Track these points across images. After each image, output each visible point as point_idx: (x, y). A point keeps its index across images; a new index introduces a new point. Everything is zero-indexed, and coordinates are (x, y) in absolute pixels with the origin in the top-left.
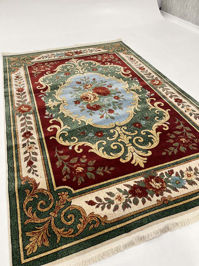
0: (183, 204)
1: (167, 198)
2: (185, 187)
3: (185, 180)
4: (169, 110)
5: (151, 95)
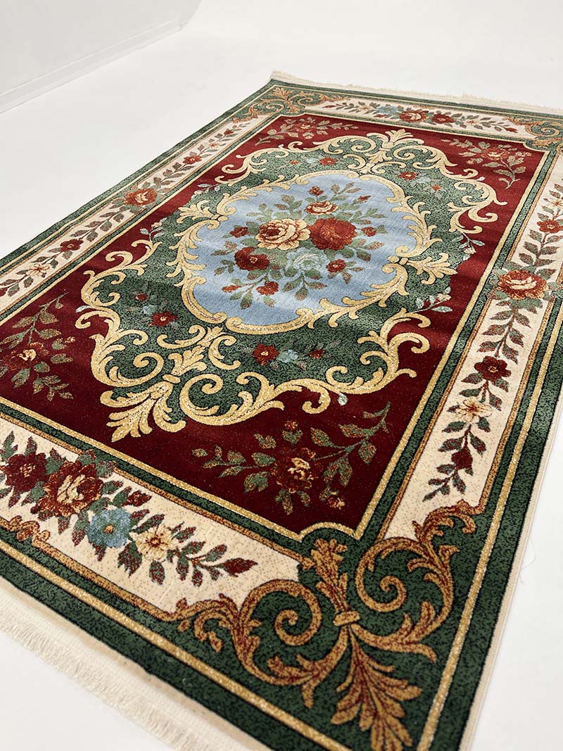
0: (36, 573)
1: (36, 532)
2: (101, 551)
3: (129, 541)
4: (413, 374)
5: (435, 309)
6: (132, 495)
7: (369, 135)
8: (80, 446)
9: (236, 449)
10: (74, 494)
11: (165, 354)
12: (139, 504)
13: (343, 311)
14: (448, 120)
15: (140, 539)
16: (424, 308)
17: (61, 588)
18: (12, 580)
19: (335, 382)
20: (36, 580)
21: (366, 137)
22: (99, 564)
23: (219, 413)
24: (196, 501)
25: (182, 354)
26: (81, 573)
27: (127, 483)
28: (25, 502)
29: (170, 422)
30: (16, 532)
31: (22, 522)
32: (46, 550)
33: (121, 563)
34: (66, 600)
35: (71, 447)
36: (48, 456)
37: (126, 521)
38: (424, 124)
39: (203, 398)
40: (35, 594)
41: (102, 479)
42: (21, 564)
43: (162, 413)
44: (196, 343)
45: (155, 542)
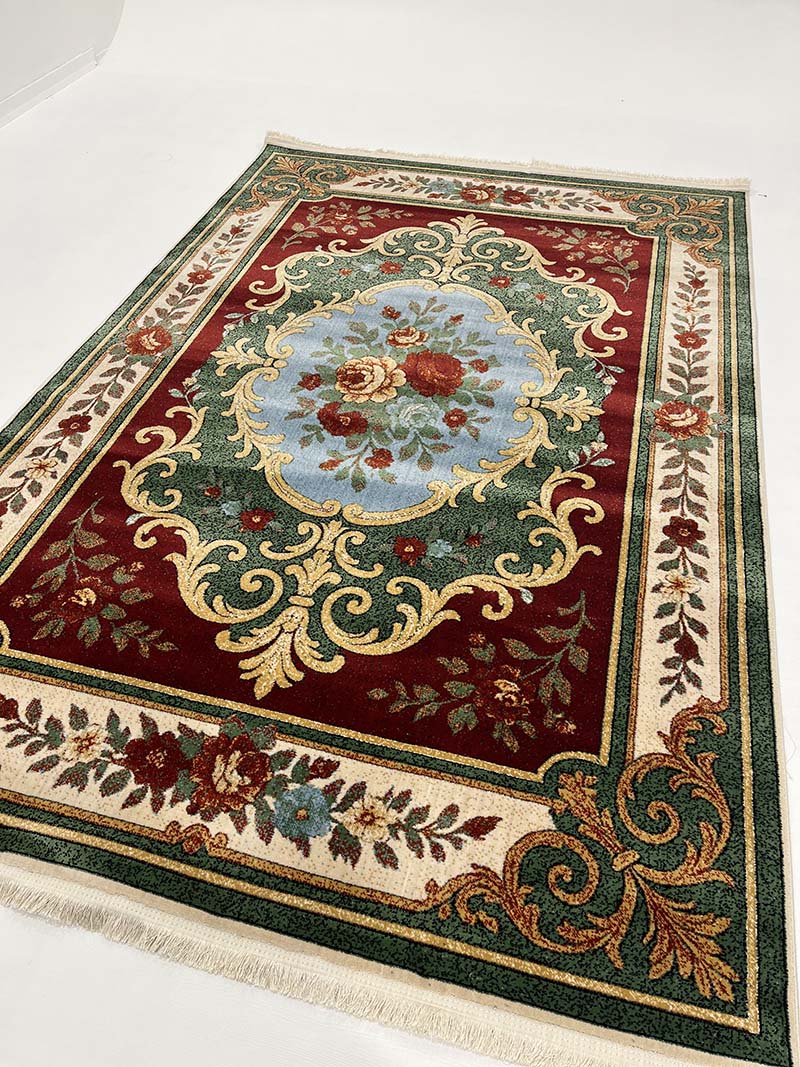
0: (232, 890)
1: (207, 838)
2: (304, 846)
3: (334, 825)
4: (597, 551)
5: (594, 463)
6: (314, 766)
7: (431, 224)
8: (216, 713)
9: (423, 681)
10: (235, 778)
11: (280, 567)
12: (328, 775)
13: (486, 479)
14: (525, 199)
15: (347, 818)
16: (580, 463)
17: (273, 902)
18: (203, 906)
19: (509, 575)
20: (235, 899)
21: (428, 227)
22: (306, 860)
23: (381, 638)
24: (398, 757)
25: (301, 565)
26: (289, 877)
27: (301, 751)
28: (174, 802)
29: (322, 659)
30: (180, 843)
31: (182, 829)
32: (231, 857)
33: (335, 854)
34: (286, 914)
35: (205, 716)
36: (177, 734)
37: (320, 800)
38: (496, 206)
39: (353, 621)
40: (241, 917)
41: (266, 751)
42: (205, 882)
43: (308, 650)
44: (314, 548)
45: (368, 818)
